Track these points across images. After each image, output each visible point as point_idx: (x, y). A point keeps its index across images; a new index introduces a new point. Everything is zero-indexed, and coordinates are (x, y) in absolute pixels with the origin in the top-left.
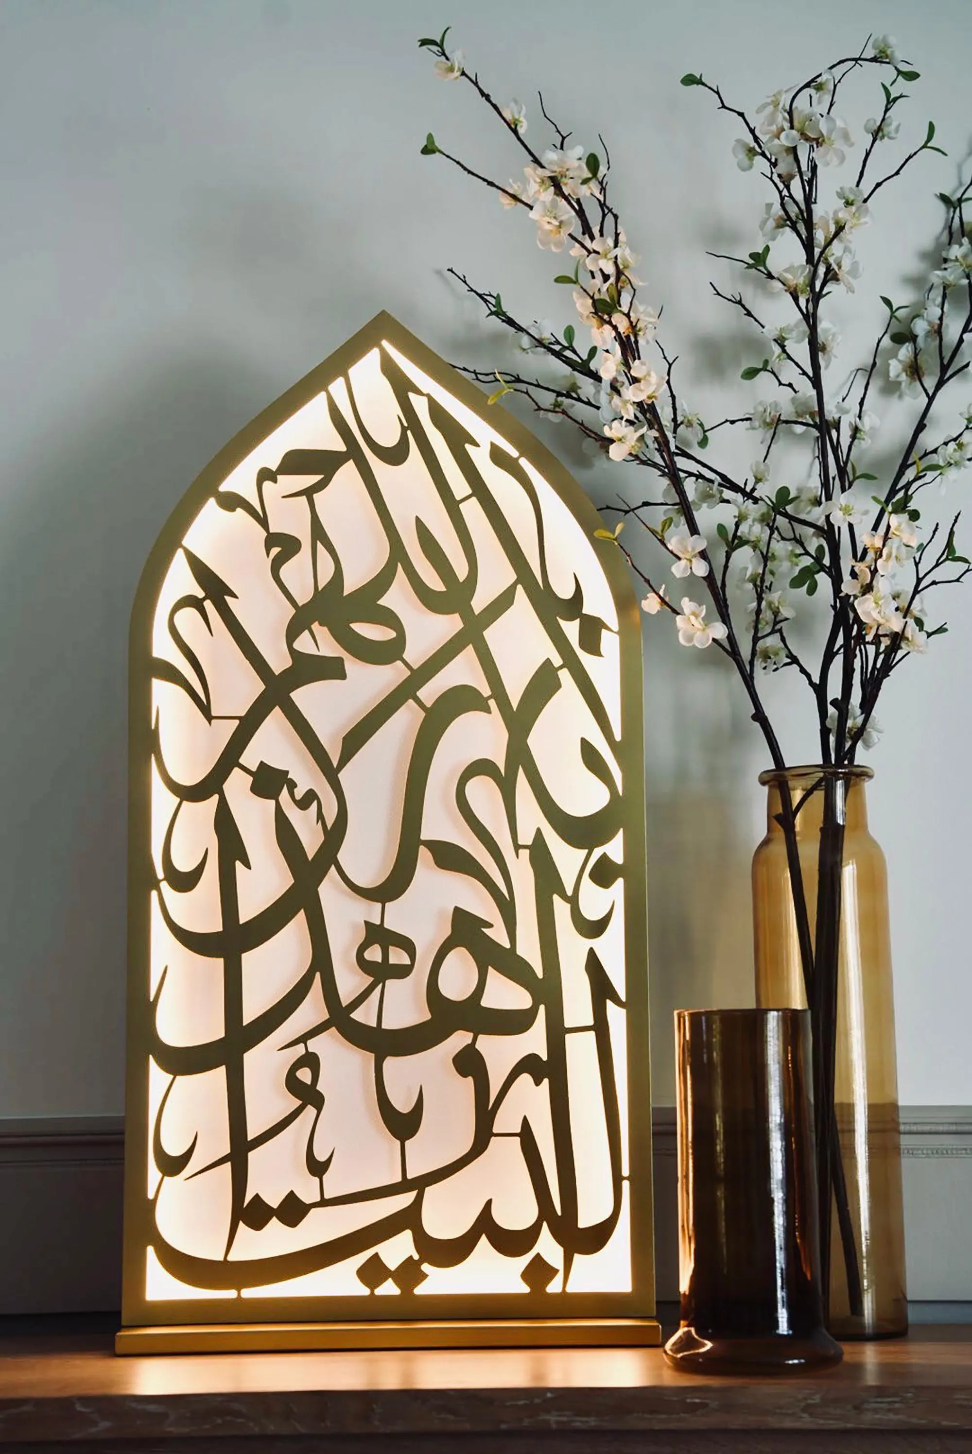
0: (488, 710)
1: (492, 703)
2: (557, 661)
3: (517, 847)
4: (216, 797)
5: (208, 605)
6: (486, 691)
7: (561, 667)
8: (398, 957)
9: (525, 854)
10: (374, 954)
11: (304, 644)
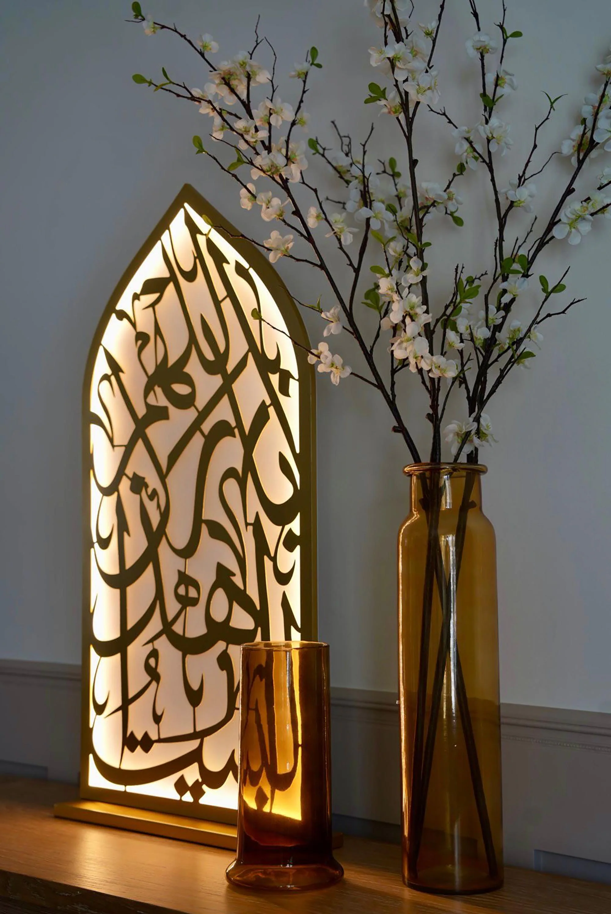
0: (234, 436)
1: (236, 431)
2: (268, 402)
3: (247, 524)
4: (116, 494)
5: (113, 378)
6: (233, 424)
7: (269, 406)
8: (193, 593)
9: (250, 528)
10: (182, 591)
11: (151, 400)
